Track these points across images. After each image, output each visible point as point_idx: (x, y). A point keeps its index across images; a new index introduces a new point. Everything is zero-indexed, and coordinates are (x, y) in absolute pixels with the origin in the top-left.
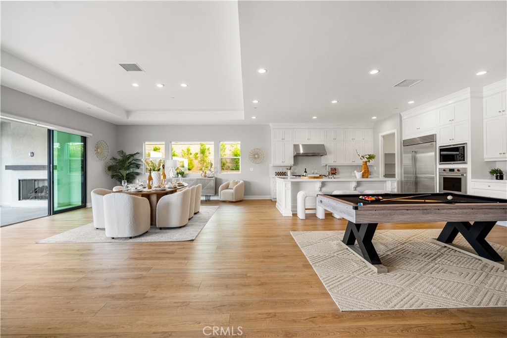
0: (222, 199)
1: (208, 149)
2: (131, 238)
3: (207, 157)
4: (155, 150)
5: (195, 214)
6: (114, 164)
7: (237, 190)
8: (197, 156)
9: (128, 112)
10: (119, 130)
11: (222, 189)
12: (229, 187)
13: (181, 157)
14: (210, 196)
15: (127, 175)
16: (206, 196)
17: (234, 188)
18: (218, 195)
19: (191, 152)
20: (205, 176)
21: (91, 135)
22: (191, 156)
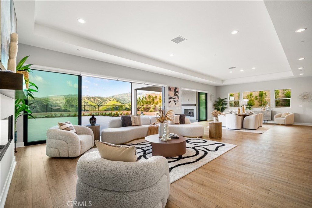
0: (276, 123)
1: (265, 94)
2: (235, 130)
3: (264, 98)
4: (231, 96)
5: (260, 127)
6: (216, 103)
7: (287, 118)
8: (257, 98)
9: (223, 81)
10: (217, 88)
11: (276, 118)
12: (282, 116)
13: (246, 99)
14: (267, 121)
15: (221, 108)
16: (265, 120)
17: (285, 117)
18: (273, 121)
19: (253, 96)
20: (264, 110)
21: (209, 92)
22: (253, 98)
